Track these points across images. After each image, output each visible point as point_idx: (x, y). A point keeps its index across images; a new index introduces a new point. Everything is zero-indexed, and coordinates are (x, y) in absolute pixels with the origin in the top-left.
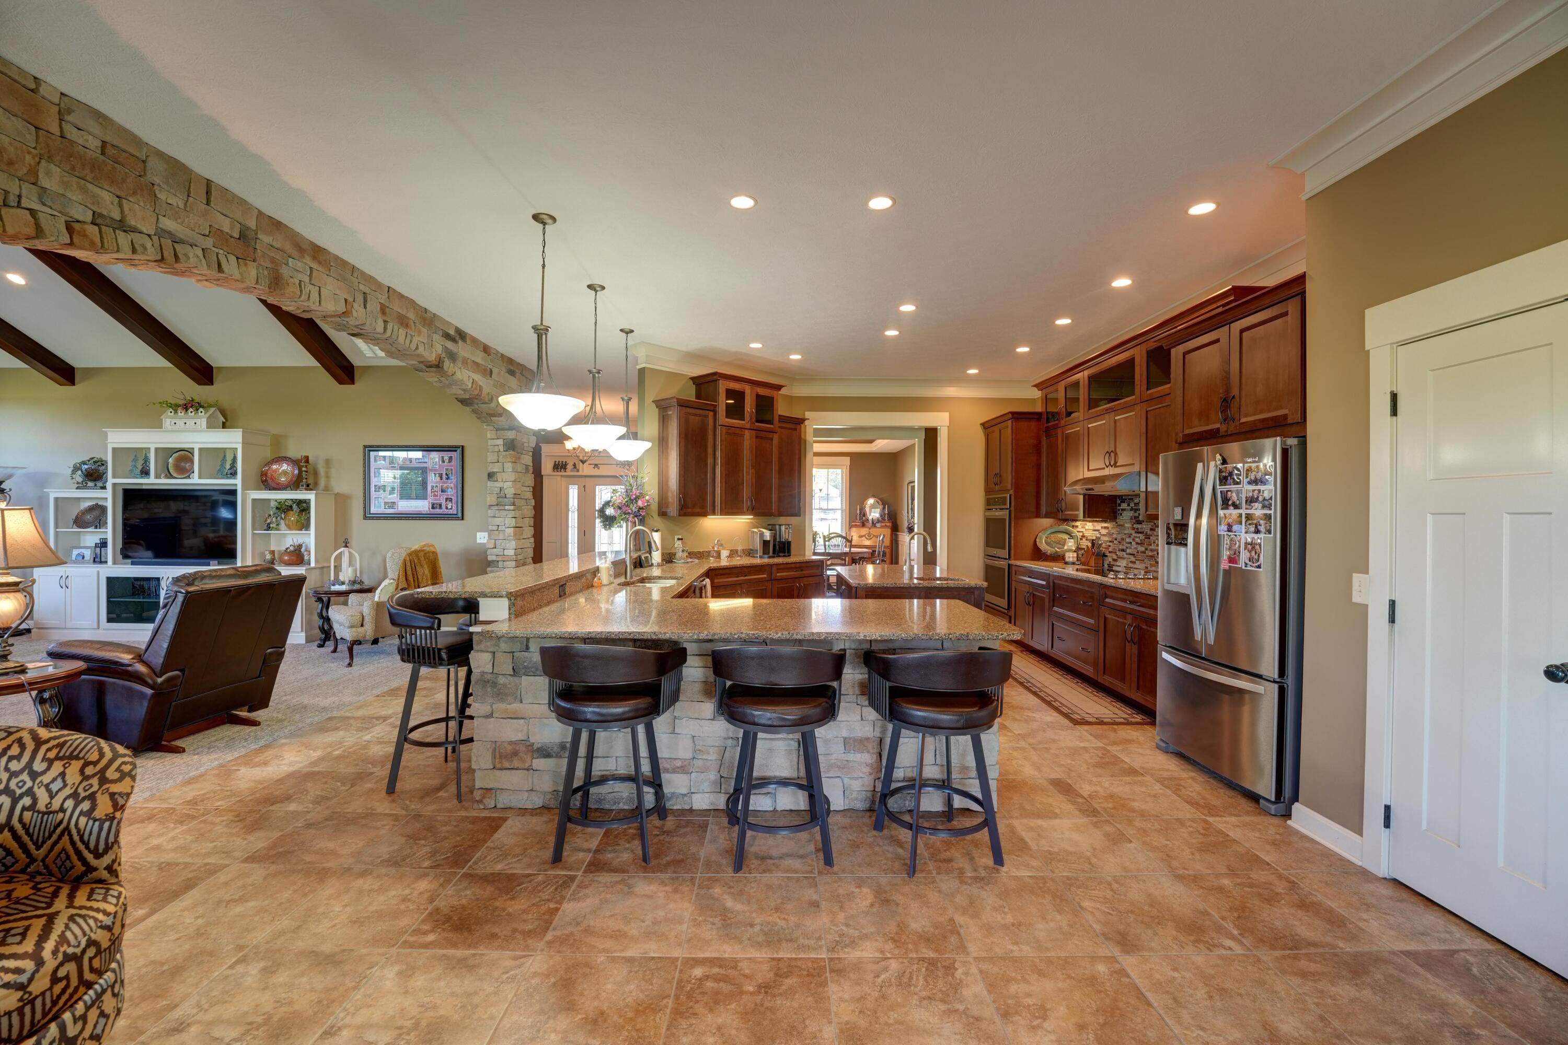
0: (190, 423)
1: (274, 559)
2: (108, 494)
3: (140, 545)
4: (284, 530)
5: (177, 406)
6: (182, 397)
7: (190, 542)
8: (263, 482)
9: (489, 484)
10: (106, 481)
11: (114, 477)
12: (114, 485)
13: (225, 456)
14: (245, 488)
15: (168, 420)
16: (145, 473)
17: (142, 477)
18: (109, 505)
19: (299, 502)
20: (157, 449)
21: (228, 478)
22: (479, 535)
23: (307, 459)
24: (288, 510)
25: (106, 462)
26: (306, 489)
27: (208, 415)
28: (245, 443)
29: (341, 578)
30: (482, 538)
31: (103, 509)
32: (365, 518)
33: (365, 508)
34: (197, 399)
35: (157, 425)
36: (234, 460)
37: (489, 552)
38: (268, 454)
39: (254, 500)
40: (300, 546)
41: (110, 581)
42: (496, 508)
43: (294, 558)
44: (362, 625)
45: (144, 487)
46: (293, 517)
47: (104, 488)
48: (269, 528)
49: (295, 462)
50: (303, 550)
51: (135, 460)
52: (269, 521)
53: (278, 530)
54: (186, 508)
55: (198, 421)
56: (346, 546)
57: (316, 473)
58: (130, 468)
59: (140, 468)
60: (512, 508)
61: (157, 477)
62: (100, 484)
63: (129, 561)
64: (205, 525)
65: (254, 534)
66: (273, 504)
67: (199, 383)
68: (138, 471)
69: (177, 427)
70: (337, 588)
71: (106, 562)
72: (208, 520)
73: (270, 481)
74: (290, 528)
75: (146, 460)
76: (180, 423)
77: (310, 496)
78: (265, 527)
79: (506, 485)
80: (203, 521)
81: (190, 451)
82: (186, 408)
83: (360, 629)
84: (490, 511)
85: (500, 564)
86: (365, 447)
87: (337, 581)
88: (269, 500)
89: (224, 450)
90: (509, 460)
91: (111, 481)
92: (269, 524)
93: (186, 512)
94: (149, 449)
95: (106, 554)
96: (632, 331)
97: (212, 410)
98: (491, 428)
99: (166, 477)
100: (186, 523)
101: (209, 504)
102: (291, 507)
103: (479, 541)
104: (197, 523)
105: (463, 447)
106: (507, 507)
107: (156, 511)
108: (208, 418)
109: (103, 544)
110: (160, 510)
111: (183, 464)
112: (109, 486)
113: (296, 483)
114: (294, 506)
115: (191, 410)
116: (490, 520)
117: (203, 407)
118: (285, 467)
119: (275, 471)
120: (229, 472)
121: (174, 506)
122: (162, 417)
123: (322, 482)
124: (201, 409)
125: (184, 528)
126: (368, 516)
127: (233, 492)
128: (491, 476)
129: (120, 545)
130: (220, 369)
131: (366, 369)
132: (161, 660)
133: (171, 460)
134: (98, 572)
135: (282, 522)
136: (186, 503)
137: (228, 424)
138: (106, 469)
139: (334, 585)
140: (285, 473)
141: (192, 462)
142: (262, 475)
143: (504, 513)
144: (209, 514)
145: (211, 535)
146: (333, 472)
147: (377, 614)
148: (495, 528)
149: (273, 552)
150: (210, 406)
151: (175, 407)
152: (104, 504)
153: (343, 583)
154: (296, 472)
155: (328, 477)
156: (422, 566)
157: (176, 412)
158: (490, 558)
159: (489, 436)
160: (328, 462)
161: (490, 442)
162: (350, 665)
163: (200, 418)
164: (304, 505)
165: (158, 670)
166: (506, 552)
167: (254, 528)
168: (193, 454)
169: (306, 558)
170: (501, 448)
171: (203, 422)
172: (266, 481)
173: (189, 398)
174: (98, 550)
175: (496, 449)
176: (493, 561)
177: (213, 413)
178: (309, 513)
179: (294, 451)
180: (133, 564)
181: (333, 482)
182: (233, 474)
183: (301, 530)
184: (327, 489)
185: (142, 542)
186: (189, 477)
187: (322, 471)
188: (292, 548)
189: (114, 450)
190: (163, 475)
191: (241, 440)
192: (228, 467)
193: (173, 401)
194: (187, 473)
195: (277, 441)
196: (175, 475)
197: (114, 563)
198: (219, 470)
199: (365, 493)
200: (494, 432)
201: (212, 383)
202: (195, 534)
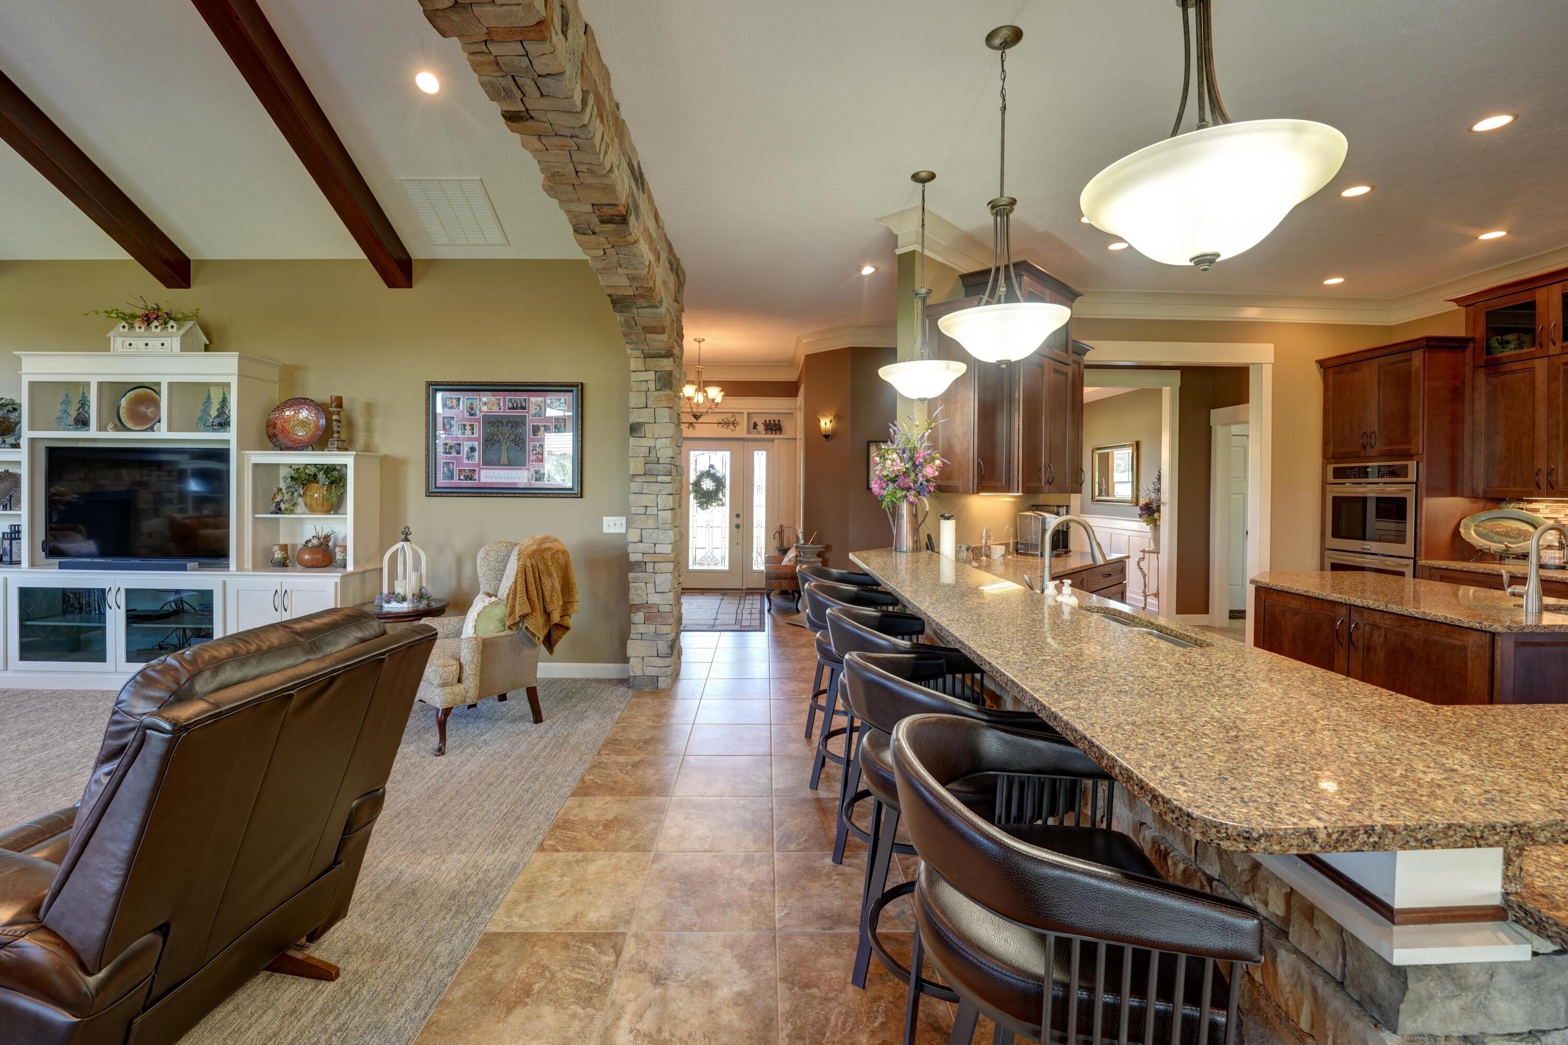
0: (155, 343)
1: (287, 558)
2: (22, 456)
3: (78, 531)
4: (301, 512)
5: (133, 316)
6: (142, 304)
7: (151, 525)
8: (269, 437)
9: (633, 441)
10: (19, 437)
11: (32, 428)
12: (32, 441)
13: (209, 397)
14: (242, 446)
15: (119, 339)
16: (83, 422)
17: (77, 429)
18: (24, 472)
19: (329, 469)
20: (100, 384)
21: (214, 430)
22: (607, 520)
23: (339, 402)
24: (309, 481)
25: (20, 405)
26: (339, 449)
27: (182, 332)
28: (242, 375)
29: (399, 590)
30: (613, 525)
31: (15, 479)
32: (429, 494)
33: (428, 478)
34: (165, 308)
35: (104, 346)
36: (224, 402)
37: (631, 548)
38: (275, 394)
39: (256, 466)
40: (327, 538)
41: (26, 594)
42: (643, 479)
43: (319, 556)
44: (459, 681)
45: (81, 445)
46: (317, 492)
47: (16, 446)
48: (279, 510)
49: (319, 407)
50: (331, 544)
51: (66, 402)
52: (278, 499)
53: (292, 512)
54: (145, 479)
55: (167, 341)
56: (407, 540)
57: (351, 425)
58: (59, 414)
59: (74, 414)
60: (668, 479)
61: (101, 428)
62: (10, 440)
63: (57, 561)
64: (170, 501)
65: (255, 519)
66: (284, 472)
67: (169, 284)
68: (71, 420)
69: (132, 350)
70: (394, 607)
71: (19, 563)
72: (174, 496)
73: (280, 437)
74: (312, 510)
75: (84, 403)
76: (139, 343)
77: (346, 459)
78: (273, 508)
79: (659, 443)
80: (168, 496)
81: (154, 388)
82: (148, 320)
83: (458, 688)
84: (632, 484)
85: (649, 567)
86: (429, 384)
87: (393, 596)
88: (277, 466)
89: (207, 385)
90: (664, 403)
91: (26, 434)
92: (278, 503)
93: (145, 485)
94: (88, 384)
95: (20, 549)
96: (932, 176)
97: (190, 323)
98: (639, 353)
99: (116, 428)
100: (144, 500)
101: (176, 474)
102: (315, 476)
103: (606, 530)
104: (159, 500)
105: (582, 384)
106: (660, 478)
107: (102, 482)
108: (183, 336)
109: (14, 534)
110: (108, 482)
111: (142, 409)
112: (24, 442)
113: (321, 441)
114: (321, 476)
115: (156, 323)
116: (633, 498)
117: (175, 320)
118: (304, 414)
119: (289, 419)
120: (217, 421)
121: (128, 476)
122: (110, 334)
123: (361, 439)
124: (172, 323)
125: (142, 506)
126: (433, 492)
127: (221, 455)
128: (635, 429)
129: (41, 536)
130: (202, 263)
131: (432, 264)
132: (98, 928)
133: (124, 402)
134: (6, 580)
135: (300, 500)
136: (145, 472)
137: (212, 346)
138: (20, 416)
139: (388, 602)
140: (303, 423)
141: (157, 405)
142: (268, 426)
143: (656, 487)
144: (176, 486)
145: (179, 516)
146: (378, 422)
147: (483, 659)
148: (642, 510)
149: (284, 548)
150: (185, 318)
151: (129, 319)
152: (18, 471)
153: (404, 599)
154: (323, 422)
155: (369, 430)
156: (550, 575)
157: (132, 327)
158: (633, 558)
159: (633, 366)
160: (370, 408)
161: (634, 377)
162: (441, 751)
163: (171, 336)
164: (336, 473)
165: (88, 957)
166: (659, 549)
167: (255, 511)
168: (159, 393)
169: (339, 556)
170: (652, 386)
171: (176, 343)
172: (275, 435)
173: (151, 305)
174: (7, 543)
175: (644, 387)
176: (638, 563)
177: (191, 327)
178: (345, 486)
179: (321, 392)
180: (62, 566)
181: (378, 439)
182: (223, 424)
183: (328, 512)
184: (368, 448)
185: (81, 527)
186: (152, 429)
187: (360, 421)
188: (315, 542)
189: (33, 385)
190: (110, 426)
191: (236, 371)
192: (214, 413)
193: (128, 310)
194: (150, 422)
195: (290, 374)
196: (129, 426)
197: (33, 564)
198: (201, 418)
199: (427, 455)
200: (641, 360)
201: (189, 286)
202: (157, 513)
